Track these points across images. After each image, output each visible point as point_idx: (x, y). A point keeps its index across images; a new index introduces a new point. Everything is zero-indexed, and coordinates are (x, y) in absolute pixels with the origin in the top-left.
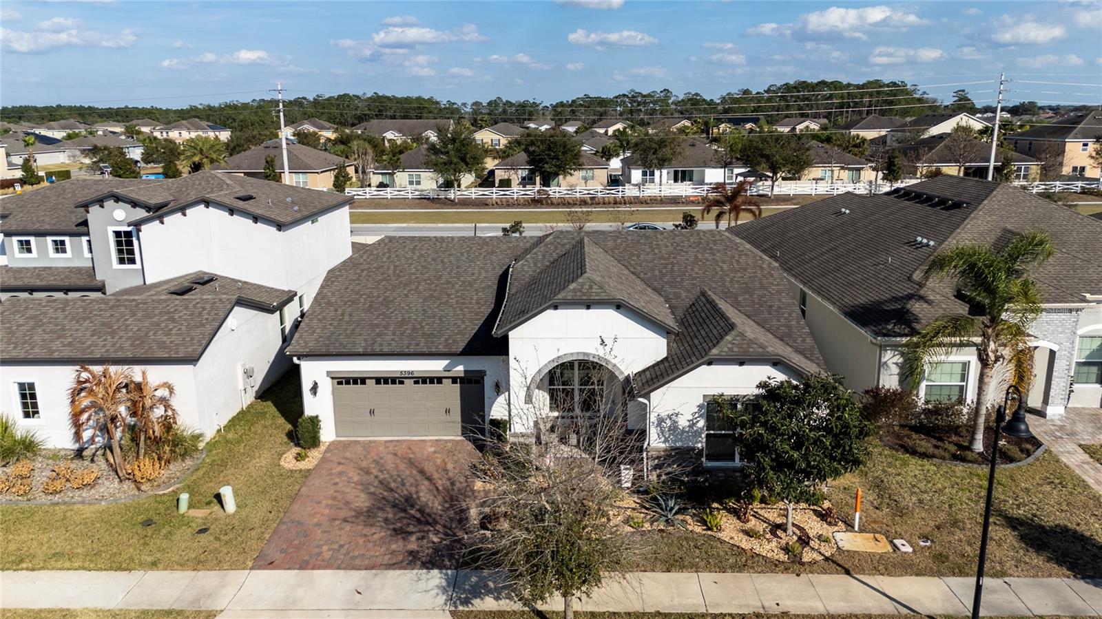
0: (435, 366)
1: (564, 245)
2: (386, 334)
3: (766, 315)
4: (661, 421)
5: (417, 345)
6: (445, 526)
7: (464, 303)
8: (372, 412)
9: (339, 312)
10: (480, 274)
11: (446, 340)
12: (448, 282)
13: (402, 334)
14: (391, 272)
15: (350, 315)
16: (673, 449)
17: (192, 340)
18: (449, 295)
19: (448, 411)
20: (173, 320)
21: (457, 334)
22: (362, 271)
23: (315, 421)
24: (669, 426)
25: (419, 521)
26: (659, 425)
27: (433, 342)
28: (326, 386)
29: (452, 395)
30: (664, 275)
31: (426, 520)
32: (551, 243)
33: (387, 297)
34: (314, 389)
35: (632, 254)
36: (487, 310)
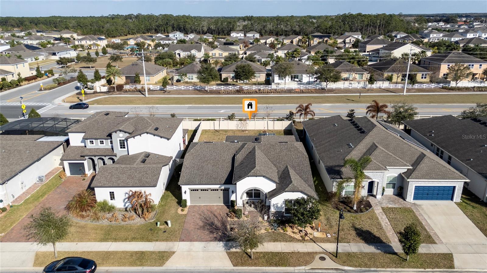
0: (217, 187)
1: (250, 148)
2: (203, 178)
3: (302, 174)
4: (274, 205)
5: (212, 181)
6: (222, 231)
7: (223, 167)
8: (200, 198)
9: (190, 171)
10: (227, 157)
11: (219, 180)
12: (218, 160)
13: (208, 178)
14: (202, 156)
15: (193, 171)
16: (277, 211)
17: (154, 180)
18: (219, 164)
19: (220, 198)
20: (147, 174)
21: (222, 178)
22: (194, 156)
23: (185, 201)
24: (276, 206)
25: (215, 229)
26: (273, 206)
27: (216, 180)
28: (188, 192)
29: (221, 194)
30: (277, 160)
31: (217, 229)
32: (246, 148)
33: (202, 165)
34: (185, 192)
35: (269, 152)
36: (229, 169)
